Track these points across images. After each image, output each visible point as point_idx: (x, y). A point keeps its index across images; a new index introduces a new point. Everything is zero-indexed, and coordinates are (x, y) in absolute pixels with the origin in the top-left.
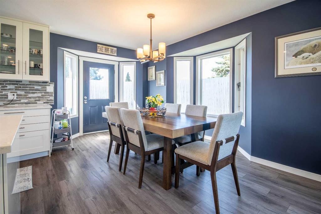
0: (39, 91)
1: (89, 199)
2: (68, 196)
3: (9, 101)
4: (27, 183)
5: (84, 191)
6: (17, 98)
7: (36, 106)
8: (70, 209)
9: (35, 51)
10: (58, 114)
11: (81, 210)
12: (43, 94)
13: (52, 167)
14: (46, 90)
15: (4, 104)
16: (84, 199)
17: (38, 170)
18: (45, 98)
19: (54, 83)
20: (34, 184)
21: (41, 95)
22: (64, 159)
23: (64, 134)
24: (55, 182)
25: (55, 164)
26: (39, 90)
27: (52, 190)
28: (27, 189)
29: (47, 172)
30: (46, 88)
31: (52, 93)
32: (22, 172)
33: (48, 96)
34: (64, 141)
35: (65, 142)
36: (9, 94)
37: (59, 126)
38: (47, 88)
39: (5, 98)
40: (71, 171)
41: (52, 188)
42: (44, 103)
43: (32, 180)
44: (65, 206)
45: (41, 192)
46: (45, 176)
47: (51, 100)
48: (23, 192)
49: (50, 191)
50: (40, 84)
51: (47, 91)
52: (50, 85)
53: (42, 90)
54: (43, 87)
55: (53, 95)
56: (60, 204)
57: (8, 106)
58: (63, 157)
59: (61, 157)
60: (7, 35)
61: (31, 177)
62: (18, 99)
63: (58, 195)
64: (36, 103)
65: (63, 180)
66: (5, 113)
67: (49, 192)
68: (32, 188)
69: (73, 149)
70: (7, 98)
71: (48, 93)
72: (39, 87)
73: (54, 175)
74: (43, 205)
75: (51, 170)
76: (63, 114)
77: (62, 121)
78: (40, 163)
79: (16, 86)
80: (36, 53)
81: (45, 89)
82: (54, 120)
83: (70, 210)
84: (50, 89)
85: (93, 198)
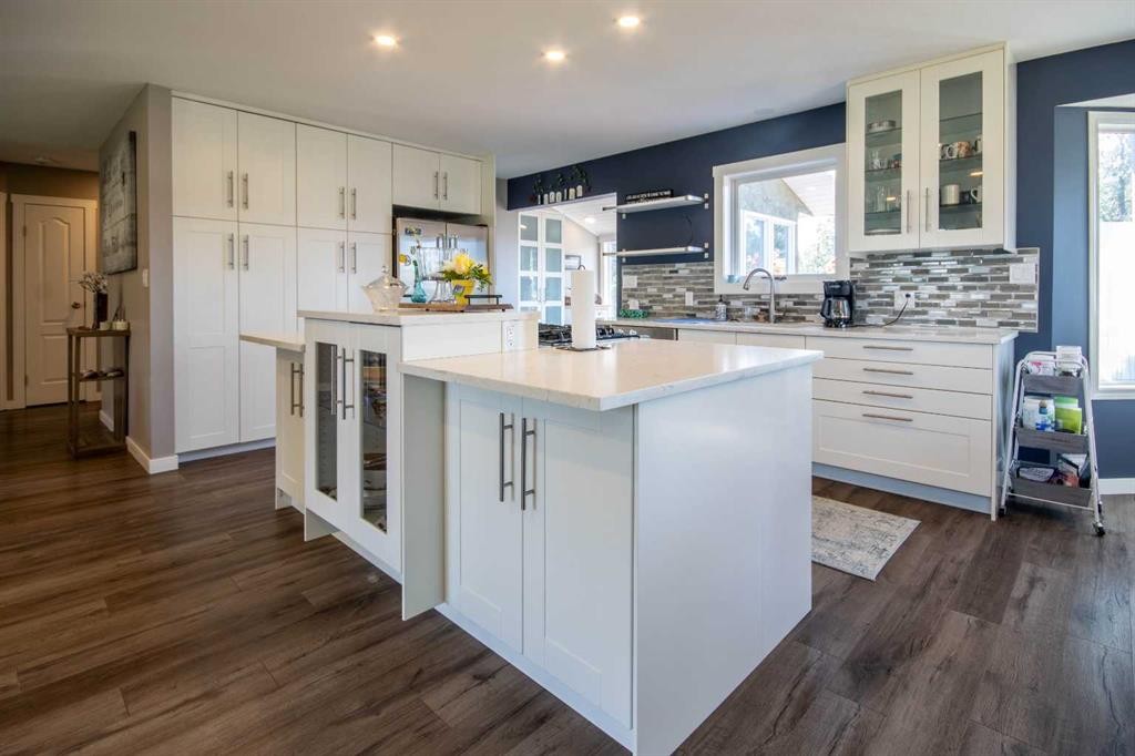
0: (983, 284)
1: (999, 738)
2: (939, 668)
3: (895, 313)
4: (872, 558)
5: (1002, 697)
6: (917, 305)
7: (974, 334)
8: (910, 706)
9: (959, 149)
10: (1034, 370)
11: (935, 740)
12: (998, 292)
13: (972, 555)
14: (1007, 278)
15: (884, 320)
16: (979, 719)
17: (926, 540)
18: (1005, 306)
19: (1038, 249)
20: (884, 572)
21: (989, 298)
22: (1036, 550)
23: (1064, 455)
24: (939, 602)
25: (987, 549)
26: (985, 279)
27: (914, 617)
28: (860, 574)
29: (942, 560)
30: (1008, 270)
31: (1031, 288)
32: (886, 525)
33: (1018, 301)
34: (1060, 482)
35: (1061, 487)
36: (896, 294)
37: (1039, 419)
38: (1011, 269)
39: (888, 304)
40: (1022, 604)
41: (917, 613)
42: (1001, 324)
43: (890, 560)
44: (906, 687)
45: (883, 604)
46: (930, 566)
47: (1028, 316)
48: (847, 576)
49: (904, 617)
50: (986, 257)
51: (1012, 281)
52: (1025, 260)
53: (993, 279)
54: (998, 269)
55: (1036, 297)
56: (899, 671)
57: (895, 326)
58: (1035, 542)
59: (1030, 538)
60: (880, 125)
61: (892, 550)
62: (919, 309)
63: (917, 642)
64: (973, 324)
65: (966, 612)
66: (865, 347)
67: (901, 618)
68: (873, 578)
69: (1101, 533)
70: (893, 305)
71: (1016, 288)
72: (984, 270)
73: (955, 582)
74: (858, 639)
75: (961, 563)
76: (1057, 374)
77: (1055, 401)
78: (946, 525)
79: (915, 267)
80: (963, 152)
81: (1005, 274)
82: (1022, 393)
83: (908, 710)
84: (1025, 271)
85: (1014, 747)
